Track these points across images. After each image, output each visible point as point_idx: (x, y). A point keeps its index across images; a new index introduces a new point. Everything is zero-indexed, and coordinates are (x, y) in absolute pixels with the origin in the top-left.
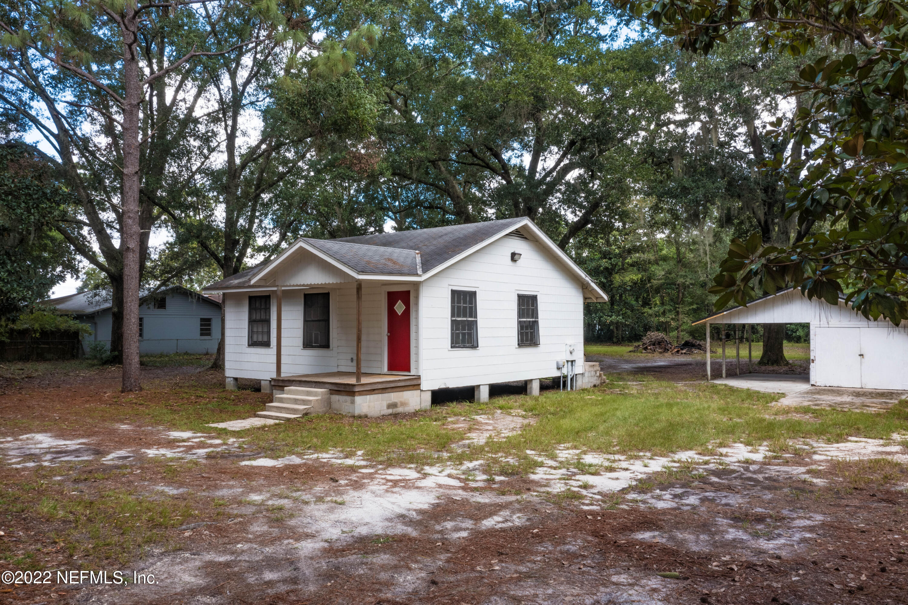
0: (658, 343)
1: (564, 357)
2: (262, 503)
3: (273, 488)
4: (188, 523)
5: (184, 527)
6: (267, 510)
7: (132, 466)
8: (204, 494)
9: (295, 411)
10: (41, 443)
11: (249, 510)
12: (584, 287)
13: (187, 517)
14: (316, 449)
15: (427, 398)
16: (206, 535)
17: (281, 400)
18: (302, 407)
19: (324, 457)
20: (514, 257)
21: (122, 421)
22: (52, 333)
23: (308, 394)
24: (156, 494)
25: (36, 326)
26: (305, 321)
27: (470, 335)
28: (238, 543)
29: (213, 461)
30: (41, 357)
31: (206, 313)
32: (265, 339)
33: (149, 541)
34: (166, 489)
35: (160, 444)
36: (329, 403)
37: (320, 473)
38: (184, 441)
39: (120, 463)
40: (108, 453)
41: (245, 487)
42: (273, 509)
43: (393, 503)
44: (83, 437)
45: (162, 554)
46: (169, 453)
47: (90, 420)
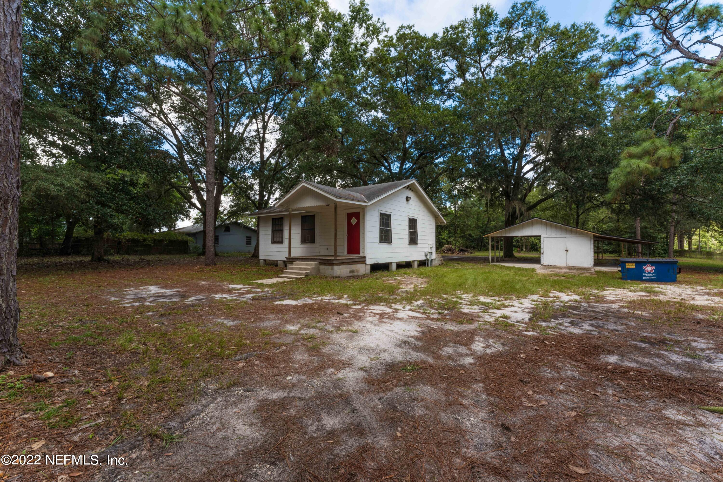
0: (450, 250)
1: (428, 250)
2: (297, 334)
3: (302, 320)
4: (242, 354)
5: (238, 358)
6: (303, 339)
7: (203, 305)
8: (252, 325)
9: (300, 274)
10: (151, 291)
11: (289, 339)
12: (436, 217)
13: (241, 346)
14: (319, 295)
15: (369, 267)
16: (257, 365)
17: (292, 269)
18: (304, 272)
19: (327, 298)
20: (408, 199)
21: (203, 280)
22: (175, 241)
23: (307, 265)
24: (217, 325)
25: (167, 238)
26: (302, 230)
27: (388, 236)
28: (287, 374)
29: (257, 302)
30: (169, 253)
31: (249, 234)
32: (281, 240)
33: (206, 374)
34: (225, 322)
35: (223, 291)
36: (318, 270)
37: (329, 309)
38: (238, 290)
39: (196, 303)
40: (190, 297)
41: (281, 319)
42: (308, 339)
43: (392, 331)
44: (177, 287)
45: (216, 391)
46: (229, 297)
47: (185, 279)
